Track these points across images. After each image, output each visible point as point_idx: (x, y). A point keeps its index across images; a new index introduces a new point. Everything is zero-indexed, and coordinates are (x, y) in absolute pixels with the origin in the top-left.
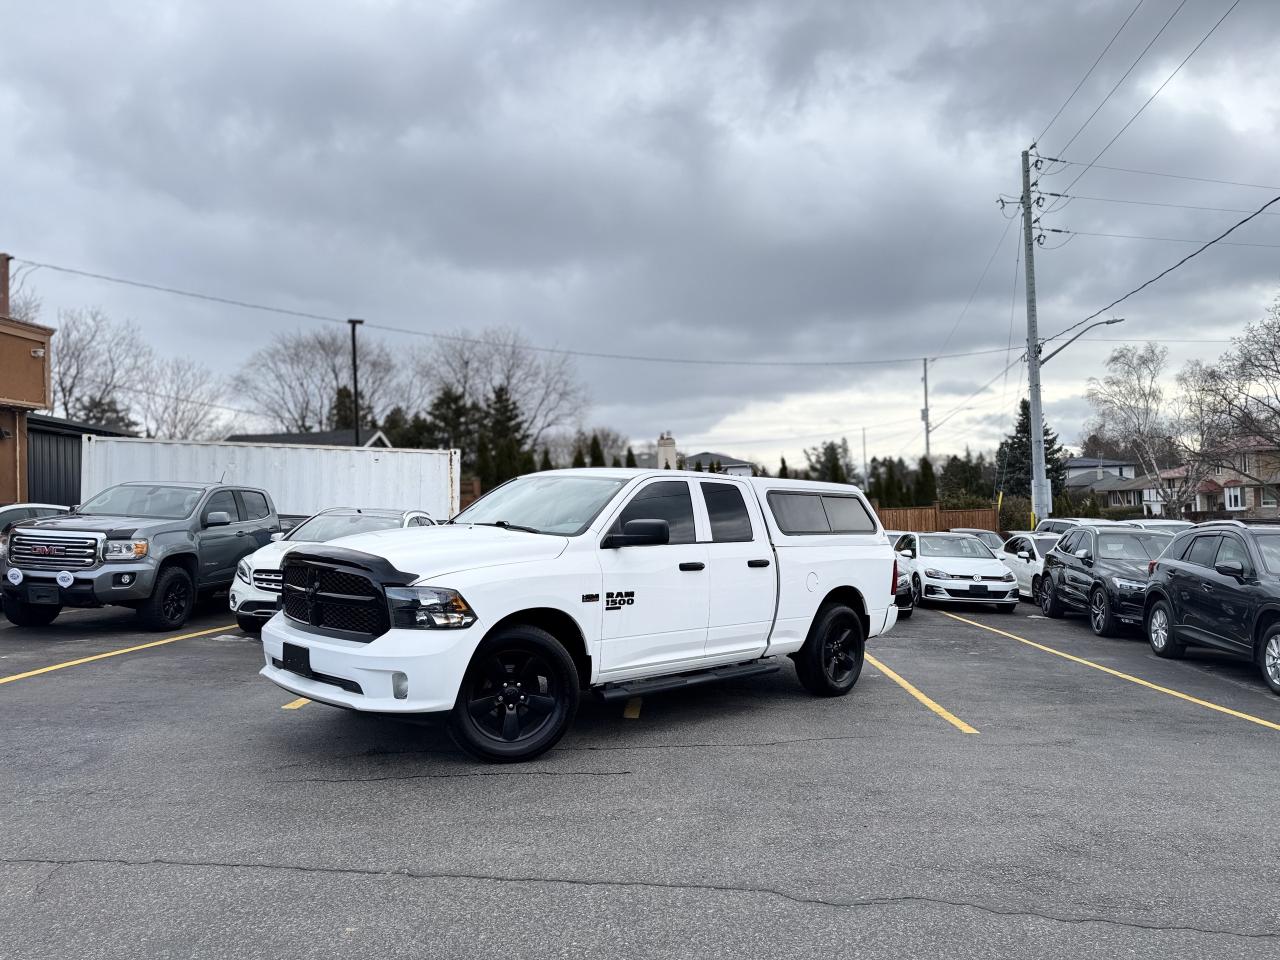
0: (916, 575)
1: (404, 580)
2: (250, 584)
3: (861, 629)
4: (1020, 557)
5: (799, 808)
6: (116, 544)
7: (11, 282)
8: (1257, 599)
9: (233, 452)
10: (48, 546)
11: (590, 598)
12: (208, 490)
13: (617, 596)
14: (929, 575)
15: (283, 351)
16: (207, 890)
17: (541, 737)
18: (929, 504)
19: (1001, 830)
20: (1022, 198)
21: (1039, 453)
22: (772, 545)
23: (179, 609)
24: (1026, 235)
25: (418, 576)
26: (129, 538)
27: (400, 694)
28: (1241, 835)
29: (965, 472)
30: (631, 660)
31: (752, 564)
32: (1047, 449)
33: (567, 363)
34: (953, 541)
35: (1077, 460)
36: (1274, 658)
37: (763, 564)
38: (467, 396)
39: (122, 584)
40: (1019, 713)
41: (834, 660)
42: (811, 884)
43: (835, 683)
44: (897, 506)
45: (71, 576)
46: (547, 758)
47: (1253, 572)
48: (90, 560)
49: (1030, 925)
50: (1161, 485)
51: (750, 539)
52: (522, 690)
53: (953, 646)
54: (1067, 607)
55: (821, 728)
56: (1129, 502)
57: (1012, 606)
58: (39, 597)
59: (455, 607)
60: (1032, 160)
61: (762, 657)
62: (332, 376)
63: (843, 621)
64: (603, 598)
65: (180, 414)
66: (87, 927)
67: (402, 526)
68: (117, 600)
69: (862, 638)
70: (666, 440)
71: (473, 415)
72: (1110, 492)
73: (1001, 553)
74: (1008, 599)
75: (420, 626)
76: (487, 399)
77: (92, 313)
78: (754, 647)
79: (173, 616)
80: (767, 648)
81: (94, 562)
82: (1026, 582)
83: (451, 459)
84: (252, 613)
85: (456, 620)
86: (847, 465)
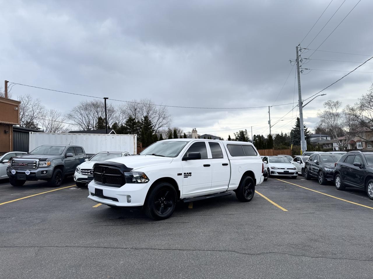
0: (268, 168)
1: (129, 170)
3: (254, 183)
4: (298, 163)
5: (239, 231)
6: (42, 162)
7: (8, 88)
8: (365, 173)
9: (72, 136)
10: (23, 163)
11: (180, 174)
12: (67, 147)
13: (187, 174)
14: (272, 168)
15: (82, 107)
16: (81, 253)
18: (271, 148)
19: (295, 235)
20: (296, 60)
21: (303, 133)
22: (229, 159)
23: (59, 181)
24: (298, 70)
25: (133, 169)
26: (46, 161)
27: (129, 201)
28: (361, 236)
29: (281, 139)
30: (191, 192)
31: (223, 165)
32: (305, 132)
33: (165, 109)
35: (314, 135)
36: (370, 189)
37: (226, 165)
38: (136, 119)
39: (43, 174)
40: (299, 206)
41: (247, 192)
42: (244, 249)
43: (247, 198)
45: (29, 172)
47: (364, 165)
49: (304, 259)
50: (338, 142)
51: (223, 158)
52: (165, 200)
53: (280, 188)
54: (312, 177)
55: (244, 210)
56: (329, 147)
57: (296, 177)
58: (20, 178)
59: (143, 177)
60: (299, 49)
61: (227, 191)
62: (97, 114)
63: (249, 181)
64: (183, 174)
65: (53, 125)
66: (51, 263)
67: (122, 156)
68: (42, 178)
69: (254, 185)
70: (194, 131)
71: (138, 124)
72: (323, 144)
73: (292, 162)
74: (295, 175)
75: (134, 182)
76: (142, 120)
77: (27, 97)
78: (224, 188)
79: (58, 183)
80: (228, 188)
81: (36, 168)
82: (300, 170)
83: (134, 137)
84: (81, 181)
85: (144, 181)
86: (247, 137)
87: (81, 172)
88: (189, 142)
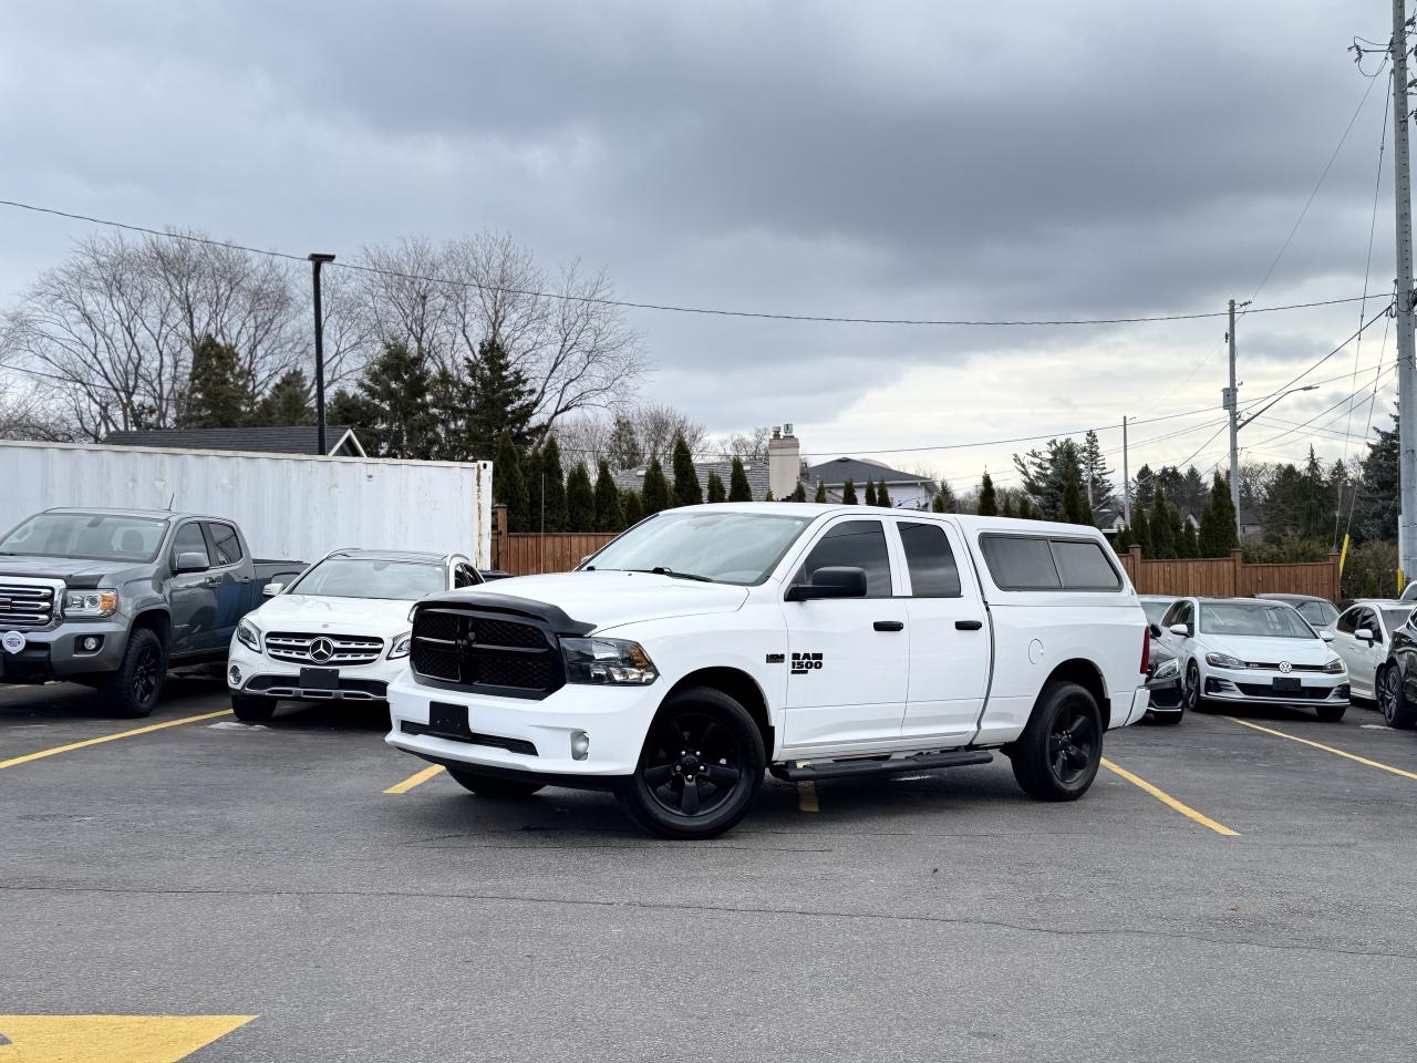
0: (1192, 661)
1: (580, 631)
2: (260, 652)
3: (1099, 716)
4: (1358, 637)
6: (76, 595)
9: (162, 463)
11: (775, 658)
12: (173, 520)
13: (804, 658)
14: (1212, 662)
15: (94, 271)
17: (722, 814)
18: (1224, 554)
20: (1391, 44)
22: (985, 603)
23: (148, 688)
24: (1396, 106)
25: (595, 627)
26: (94, 588)
27: (579, 755)
29: (1310, 498)
30: (816, 736)
31: (961, 626)
34: (1252, 611)
37: (974, 626)
38: (427, 359)
39: (83, 649)
41: (1062, 755)
43: (1062, 784)
44: (1169, 557)
45: (23, 638)
46: (730, 837)
48: (45, 617)
51: (958, 595)
52: (702, 760)
53: (1235, 757)
57: (1341, 710)
59: (635, 660)
61: (971, 745)
62: (181, 314)
63: (1074, 706)
64: (789, 660)
68: (77, 673)
69: (1100, 728)
70: (784, 440)
73: (1331, 631)
74: (1331, 700)
75: (599, 680)
78: (960, 730)
79: (142, 696)
80: (978, 732)
81: (49, 621)
82: (1368, 676)
83: (479, 477)
84: (265, 692)
85: (635, 676)
86: (1095, 481)
87: (269, 645)
88: (811, 520)
